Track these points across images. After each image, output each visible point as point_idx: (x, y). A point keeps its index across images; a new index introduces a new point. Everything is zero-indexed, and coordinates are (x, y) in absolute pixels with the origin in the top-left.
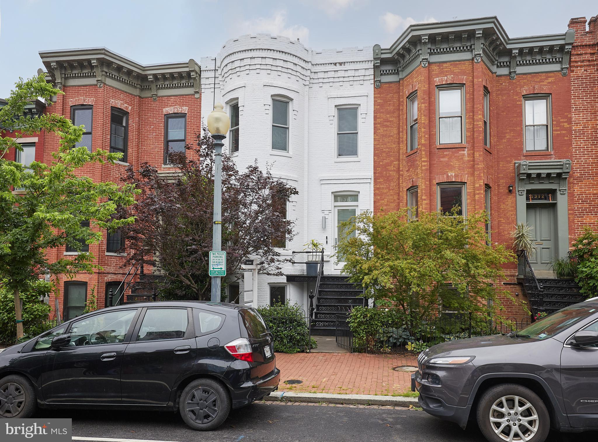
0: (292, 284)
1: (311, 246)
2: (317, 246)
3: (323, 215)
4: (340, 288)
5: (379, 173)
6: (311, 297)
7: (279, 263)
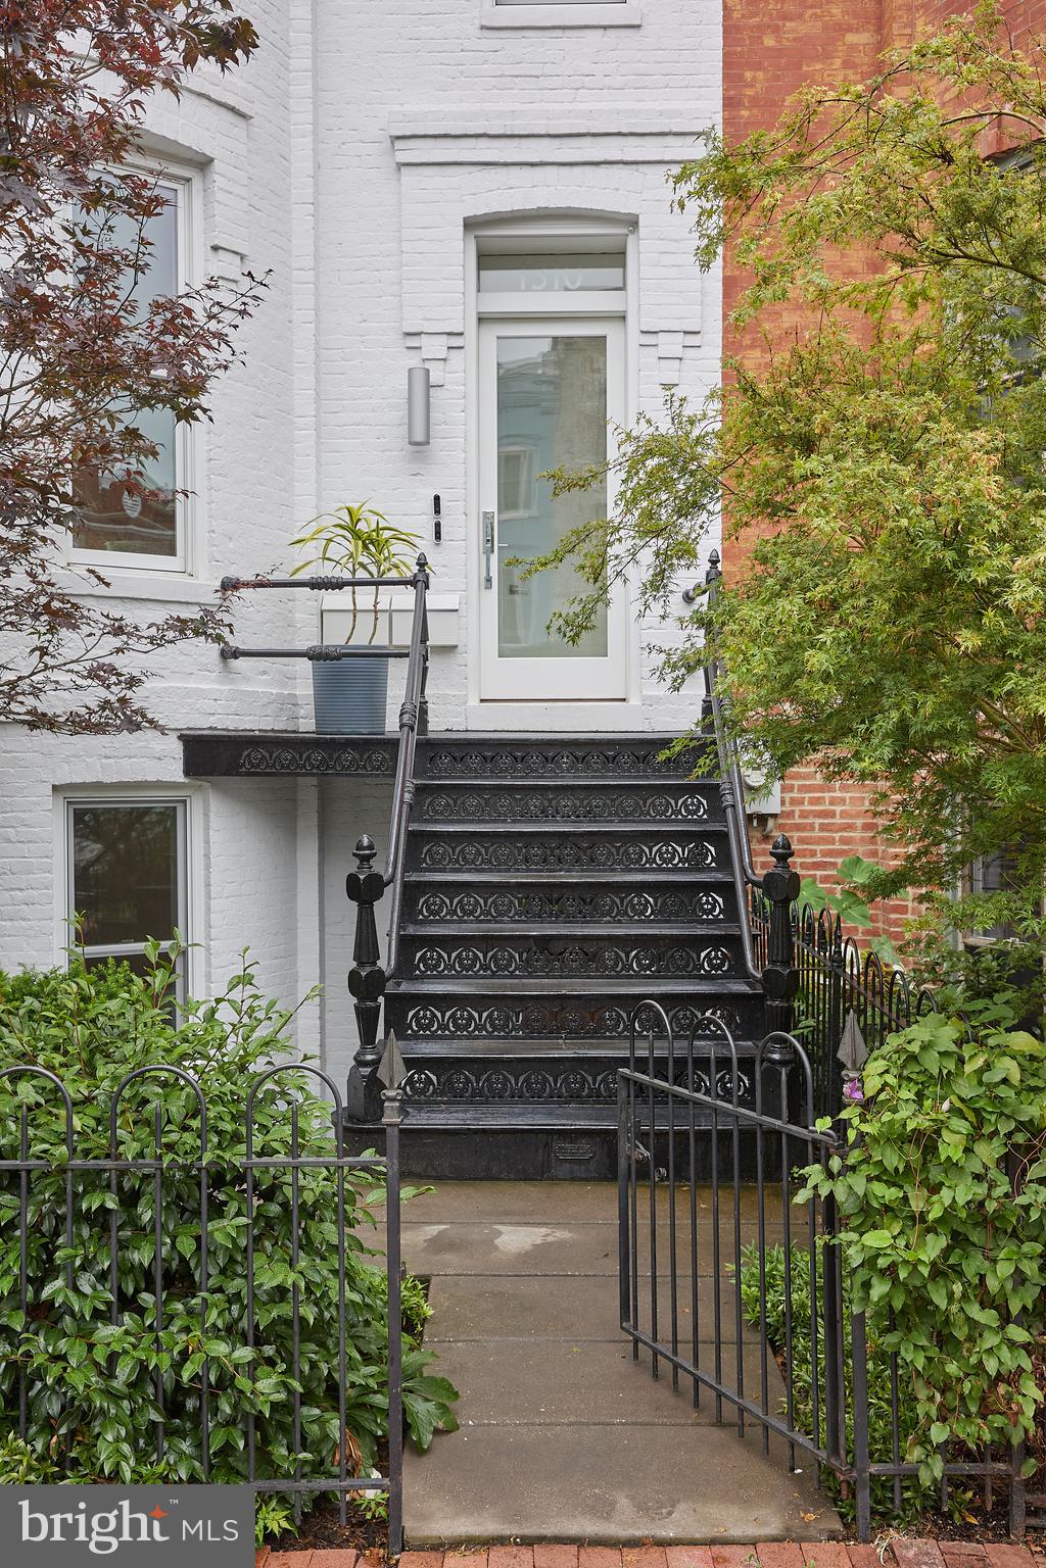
0: (225, 792)
1: (341, 548)
2: (381, 545)
3: (414, 361)
4: (544, 814)
5: (755, 102)
6: (364, 891)
7: (117, 642)
